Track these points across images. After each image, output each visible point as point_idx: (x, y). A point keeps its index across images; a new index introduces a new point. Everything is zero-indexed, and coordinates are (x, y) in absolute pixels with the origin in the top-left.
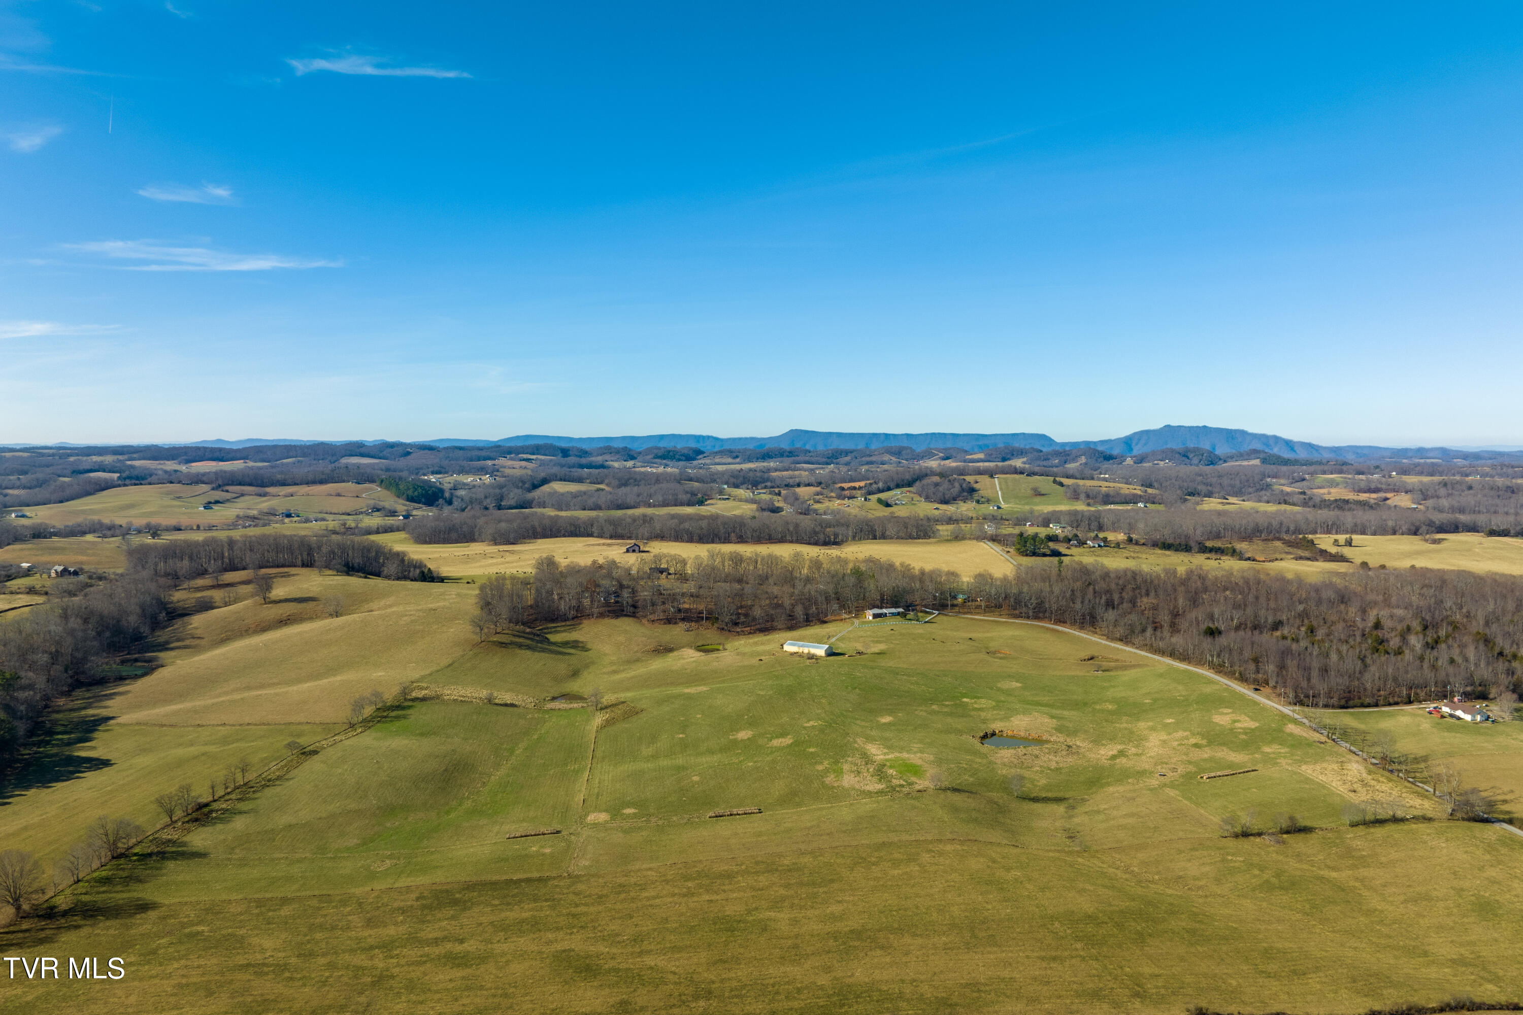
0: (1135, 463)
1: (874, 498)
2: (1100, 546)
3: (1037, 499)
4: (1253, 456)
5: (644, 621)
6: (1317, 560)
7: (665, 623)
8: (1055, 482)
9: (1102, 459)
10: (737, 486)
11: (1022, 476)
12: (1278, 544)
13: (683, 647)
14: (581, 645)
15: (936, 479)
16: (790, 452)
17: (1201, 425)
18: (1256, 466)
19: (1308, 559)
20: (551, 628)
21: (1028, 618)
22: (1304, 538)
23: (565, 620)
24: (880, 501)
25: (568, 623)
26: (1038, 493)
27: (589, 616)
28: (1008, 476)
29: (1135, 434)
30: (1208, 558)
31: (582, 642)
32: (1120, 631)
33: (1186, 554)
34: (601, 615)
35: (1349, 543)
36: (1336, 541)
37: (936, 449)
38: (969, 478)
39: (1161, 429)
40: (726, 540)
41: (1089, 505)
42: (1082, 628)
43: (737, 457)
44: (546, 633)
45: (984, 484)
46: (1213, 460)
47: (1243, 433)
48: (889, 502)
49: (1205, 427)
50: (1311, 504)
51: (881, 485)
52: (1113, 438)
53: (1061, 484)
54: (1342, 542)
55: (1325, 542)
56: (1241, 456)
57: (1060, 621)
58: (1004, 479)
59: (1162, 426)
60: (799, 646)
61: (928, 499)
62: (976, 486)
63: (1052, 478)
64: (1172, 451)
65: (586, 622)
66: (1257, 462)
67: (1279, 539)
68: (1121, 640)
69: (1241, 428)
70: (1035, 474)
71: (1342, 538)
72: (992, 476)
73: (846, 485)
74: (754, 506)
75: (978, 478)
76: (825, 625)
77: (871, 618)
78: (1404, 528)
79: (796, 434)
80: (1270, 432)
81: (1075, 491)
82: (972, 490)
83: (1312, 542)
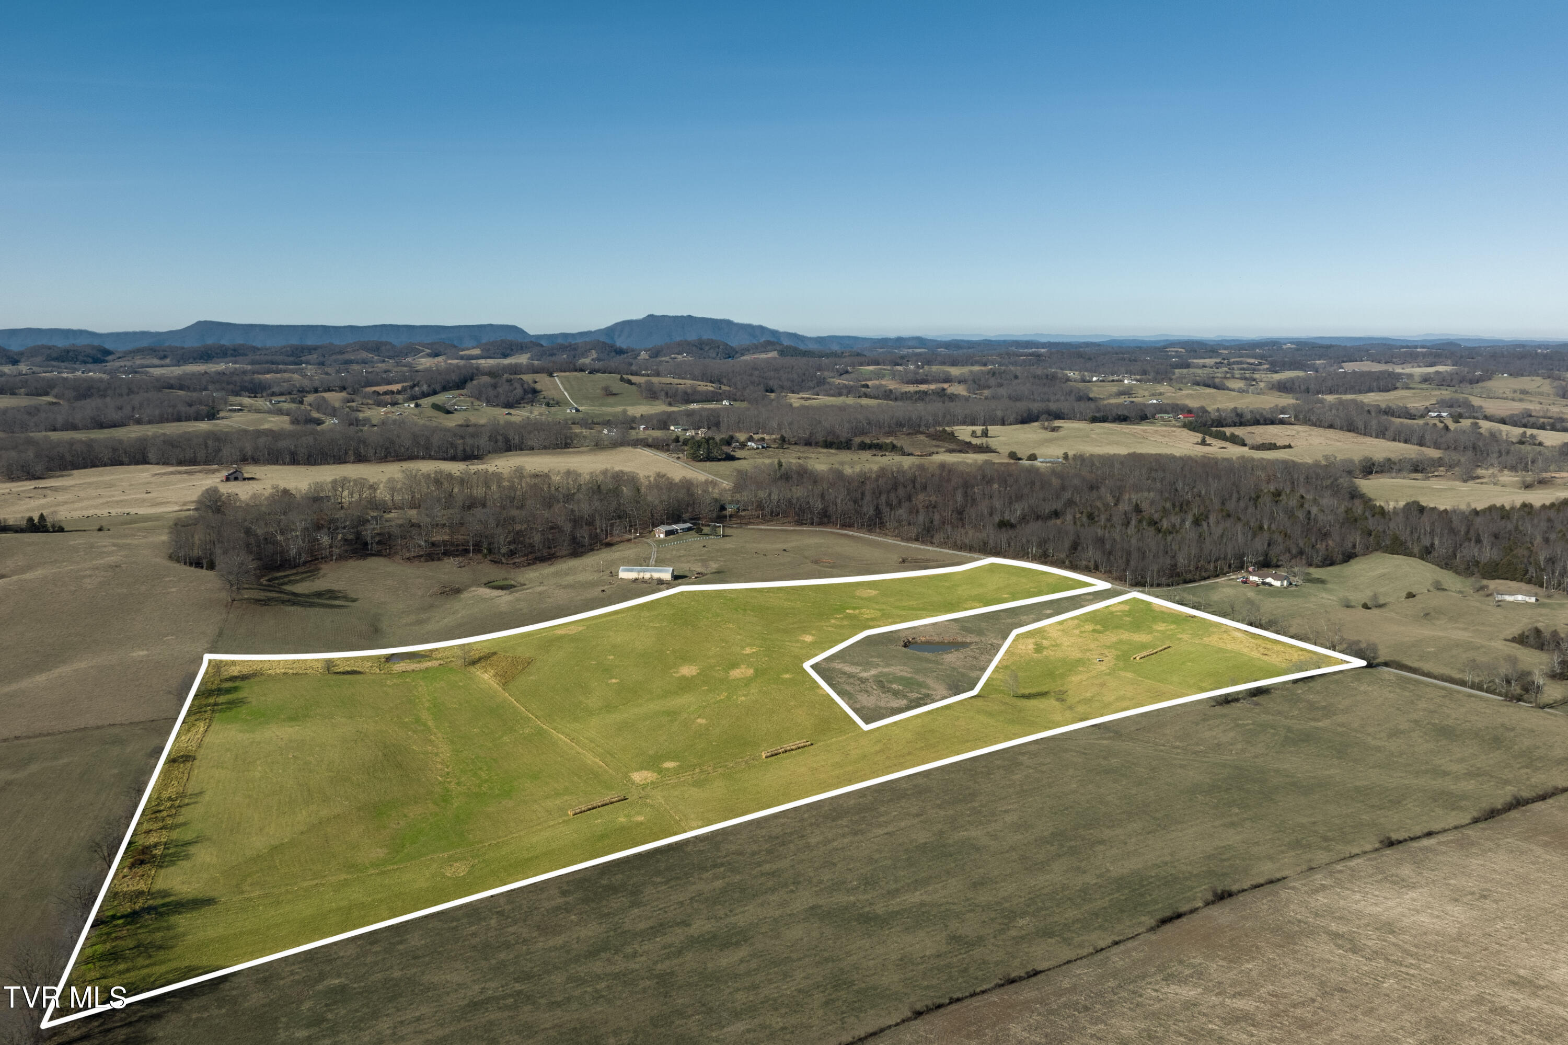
0: (650, 357)
1: (426, 402)
2: (763, 447)
3: (611, 400)
4: (769, 348)
5: (398, 558)
6: (967, 452)
7: (427, 561)
8: (622, 379)
9: (613, 354)
10: (237, 394)
11: (583, 374)
12: (922, 437)
13: (470, 586)
14: (340, 595)
15: (486, 379)
16: (235, 350)
17: (685, 315)
18: (775, 358)
19: (960, 451)
20: (281, 577)
21: (812, 524)
22: (944, 431)
23: (295, 567)
24: (436, 407)
25: (300, 570)
26: (609, 393)
27: (326, 559)
28: (567, 374)
29: (617, 324)
30: (875, 455)
31: (339, 591)
32: (914, 531)
33: (848, 452)
34: (342, 558)
35: (985, 434)
36: (974, 432)
37: (419, 344)
38: (527, 378)
39: (644, 319)
40: (340, 460)
41: (670, 404)
42: (870, 531)
43: (165, 357)
44: (282, 584)
45: (543, 382)
46: (730, 353)
47: (729, 323)
48: (448, 407)
49: (690, 316)
50: (892, 396)
51: (425, 388)
52: (593, 329)
53: (630, 382)
54: (979, 433)
55: (964, 432)
56: (756, 348)
57: (844, 526)
58: (565, 377)
59: (645, 315)
60: (639, 572)
61: (489, 402)
62: (538, 386)
63: (619, 376)
64: (689, 343)
65: (325, 568)
66: (773, 354)
67: (922, 433)
68: (917, 540)
69: (727, 317)
70: (598, 371)
71: (979, 429)
72: (551, 375)
73: (381, 389)
74: (286, 418)
75: (538, 377)
76: (614, 548)
77: (662, 536)
78: (1012, 419)
79: (204, 327)
80: (755, 322)
81: (650, 390)
82: (535, 392)
83: (952, 434)
